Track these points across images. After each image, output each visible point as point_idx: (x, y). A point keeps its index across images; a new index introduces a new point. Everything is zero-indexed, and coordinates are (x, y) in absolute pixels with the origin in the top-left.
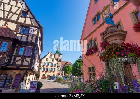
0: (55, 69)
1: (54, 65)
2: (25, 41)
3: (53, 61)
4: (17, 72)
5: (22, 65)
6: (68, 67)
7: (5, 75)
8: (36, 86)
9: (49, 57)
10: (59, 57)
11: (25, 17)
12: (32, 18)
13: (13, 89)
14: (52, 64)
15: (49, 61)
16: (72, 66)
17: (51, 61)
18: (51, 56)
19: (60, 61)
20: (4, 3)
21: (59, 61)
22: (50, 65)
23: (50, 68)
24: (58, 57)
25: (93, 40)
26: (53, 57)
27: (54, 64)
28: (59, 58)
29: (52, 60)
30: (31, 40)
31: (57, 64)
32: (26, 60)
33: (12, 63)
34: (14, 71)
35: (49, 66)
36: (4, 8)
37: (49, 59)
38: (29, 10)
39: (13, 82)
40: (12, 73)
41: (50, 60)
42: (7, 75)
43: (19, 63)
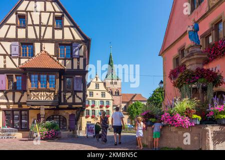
0: (109, 111)
1: (105, 104)
2: (71, 68)
3: (103, 95)
4: (70, 112)
5: (74, 103)
6: (136, 106)
7: (58, 117)
8: (94, 129)
9: (95, 87)
10: (115, 86)
11: (62, 28)
12: (72, 27)
13: (71, 131)
14: (102, 102)
15: (95, 97)
16: (145, 103)
17: (100, 97)
18: (97, 86)
19: (118, 94)
20: (30, 12)
21: (114, 94)
22: (98, 104)
23: (99, 109)
24: (111, 86)
25: (186, 48)
26: (102, 87)
27: (105, 101)
28: (115, 88)
29: (100, 93)
30: (78, 66)
31: (111, 102)
32: (78, 97)
33: (62, 101)
34: (66, 111)
35: (96, 107)
36: (32, 21)
37: (95, 93)
38: (64, 11)
39: (68, 124)
40: (64, 114)
41: (97, 94)
42: (60, 116)
43: (70, 101)
